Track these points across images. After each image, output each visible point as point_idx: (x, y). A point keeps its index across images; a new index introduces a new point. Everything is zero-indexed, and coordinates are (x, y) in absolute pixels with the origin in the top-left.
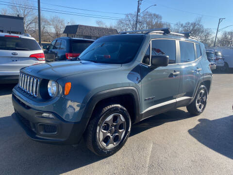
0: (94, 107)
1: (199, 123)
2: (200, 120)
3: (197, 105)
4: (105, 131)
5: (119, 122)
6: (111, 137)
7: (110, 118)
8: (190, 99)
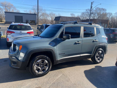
0: (31, 56)
2: (96, 66)
4: (37, 66)
5: (45, 63)
6: (41, 69)
7: (40, 61)
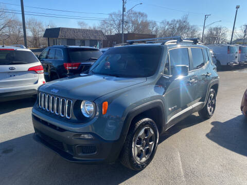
1: (213, 126)
2: (213, 123)
3: (209, 108)
4: (139, 146)
5: (150, 135)
6: (144, 150)
7: (142, 132)
8: (203, 104)
